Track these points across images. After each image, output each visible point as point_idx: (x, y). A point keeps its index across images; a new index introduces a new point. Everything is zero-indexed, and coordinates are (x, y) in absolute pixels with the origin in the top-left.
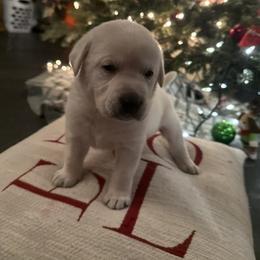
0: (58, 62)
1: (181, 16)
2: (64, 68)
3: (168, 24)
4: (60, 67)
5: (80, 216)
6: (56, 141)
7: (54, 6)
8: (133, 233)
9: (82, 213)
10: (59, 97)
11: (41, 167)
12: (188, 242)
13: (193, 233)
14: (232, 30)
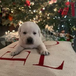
0: (9, 31)
1: (44, 9)
2: (11, 33)
3: (41, 12)
4: (9, 33)
5: (24, 63)
6: (13, 48)
7: (5, 13)
8: (44, 65)
9: (25, 62)
10: (11, 40)
11: (8, 53)
13: (63, 61)
14: (59, 11)
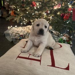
1: (49, 12)
3: (45, 14)
12: (68, 66)
14: (61, 15)
